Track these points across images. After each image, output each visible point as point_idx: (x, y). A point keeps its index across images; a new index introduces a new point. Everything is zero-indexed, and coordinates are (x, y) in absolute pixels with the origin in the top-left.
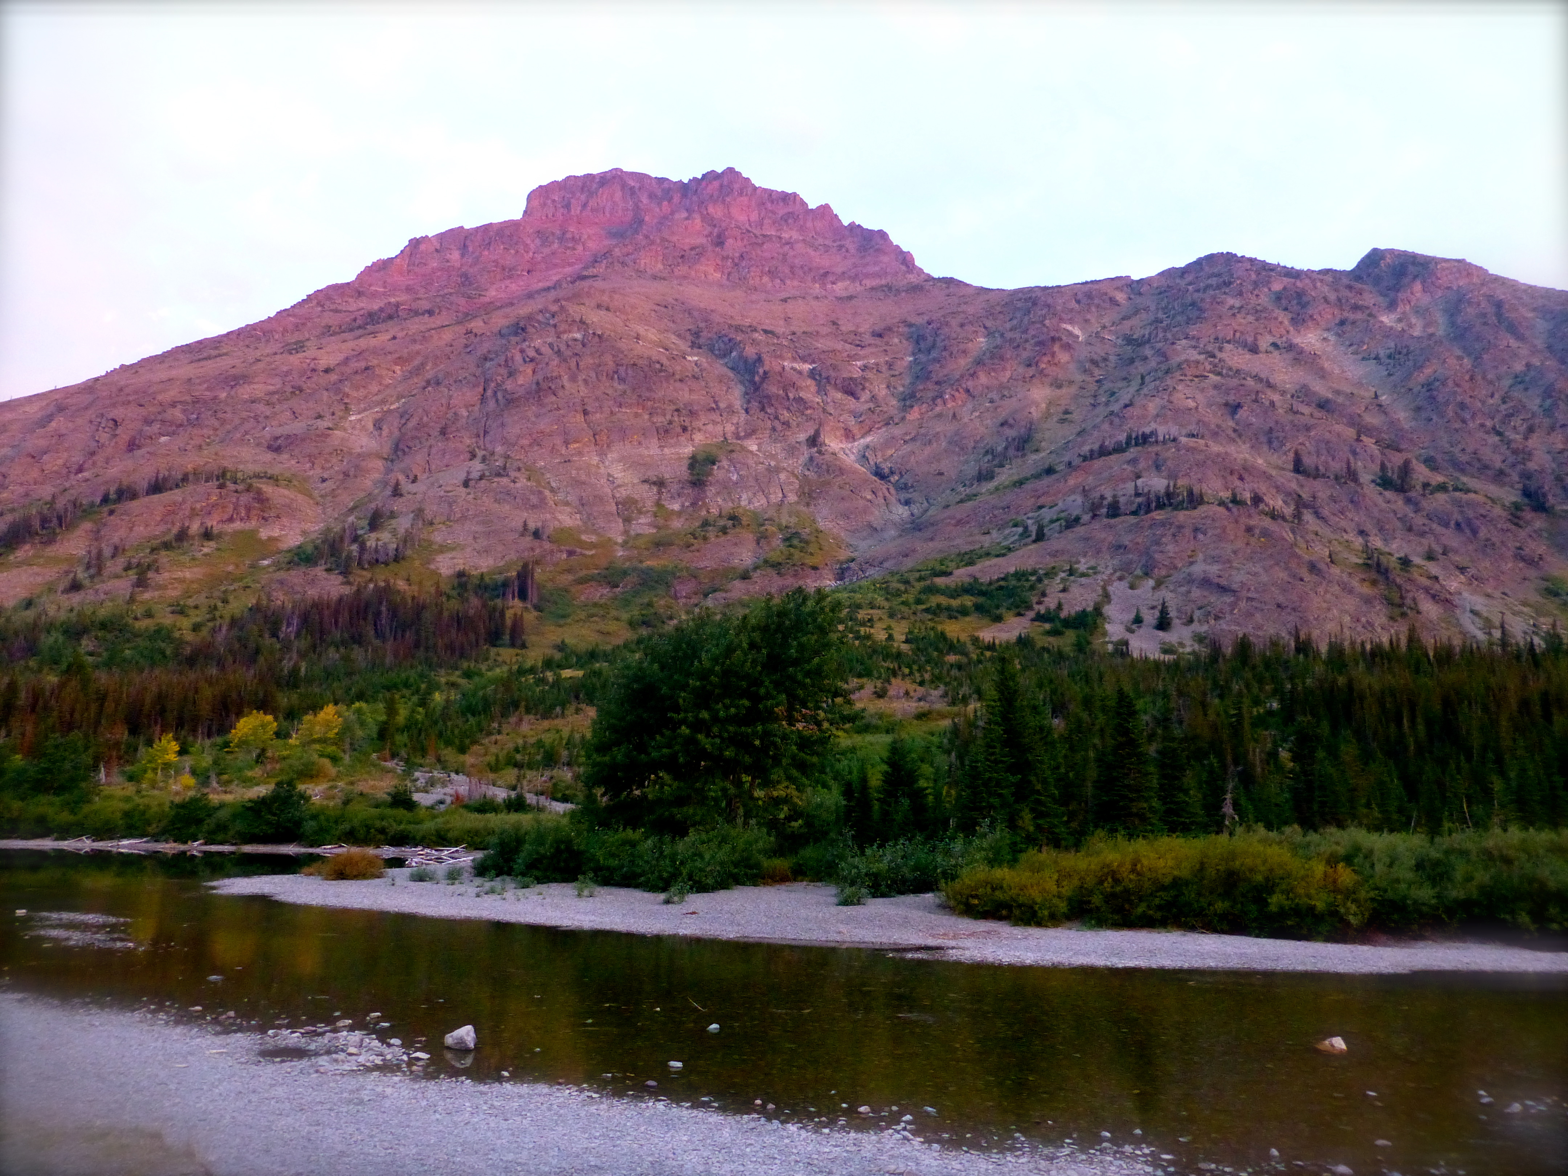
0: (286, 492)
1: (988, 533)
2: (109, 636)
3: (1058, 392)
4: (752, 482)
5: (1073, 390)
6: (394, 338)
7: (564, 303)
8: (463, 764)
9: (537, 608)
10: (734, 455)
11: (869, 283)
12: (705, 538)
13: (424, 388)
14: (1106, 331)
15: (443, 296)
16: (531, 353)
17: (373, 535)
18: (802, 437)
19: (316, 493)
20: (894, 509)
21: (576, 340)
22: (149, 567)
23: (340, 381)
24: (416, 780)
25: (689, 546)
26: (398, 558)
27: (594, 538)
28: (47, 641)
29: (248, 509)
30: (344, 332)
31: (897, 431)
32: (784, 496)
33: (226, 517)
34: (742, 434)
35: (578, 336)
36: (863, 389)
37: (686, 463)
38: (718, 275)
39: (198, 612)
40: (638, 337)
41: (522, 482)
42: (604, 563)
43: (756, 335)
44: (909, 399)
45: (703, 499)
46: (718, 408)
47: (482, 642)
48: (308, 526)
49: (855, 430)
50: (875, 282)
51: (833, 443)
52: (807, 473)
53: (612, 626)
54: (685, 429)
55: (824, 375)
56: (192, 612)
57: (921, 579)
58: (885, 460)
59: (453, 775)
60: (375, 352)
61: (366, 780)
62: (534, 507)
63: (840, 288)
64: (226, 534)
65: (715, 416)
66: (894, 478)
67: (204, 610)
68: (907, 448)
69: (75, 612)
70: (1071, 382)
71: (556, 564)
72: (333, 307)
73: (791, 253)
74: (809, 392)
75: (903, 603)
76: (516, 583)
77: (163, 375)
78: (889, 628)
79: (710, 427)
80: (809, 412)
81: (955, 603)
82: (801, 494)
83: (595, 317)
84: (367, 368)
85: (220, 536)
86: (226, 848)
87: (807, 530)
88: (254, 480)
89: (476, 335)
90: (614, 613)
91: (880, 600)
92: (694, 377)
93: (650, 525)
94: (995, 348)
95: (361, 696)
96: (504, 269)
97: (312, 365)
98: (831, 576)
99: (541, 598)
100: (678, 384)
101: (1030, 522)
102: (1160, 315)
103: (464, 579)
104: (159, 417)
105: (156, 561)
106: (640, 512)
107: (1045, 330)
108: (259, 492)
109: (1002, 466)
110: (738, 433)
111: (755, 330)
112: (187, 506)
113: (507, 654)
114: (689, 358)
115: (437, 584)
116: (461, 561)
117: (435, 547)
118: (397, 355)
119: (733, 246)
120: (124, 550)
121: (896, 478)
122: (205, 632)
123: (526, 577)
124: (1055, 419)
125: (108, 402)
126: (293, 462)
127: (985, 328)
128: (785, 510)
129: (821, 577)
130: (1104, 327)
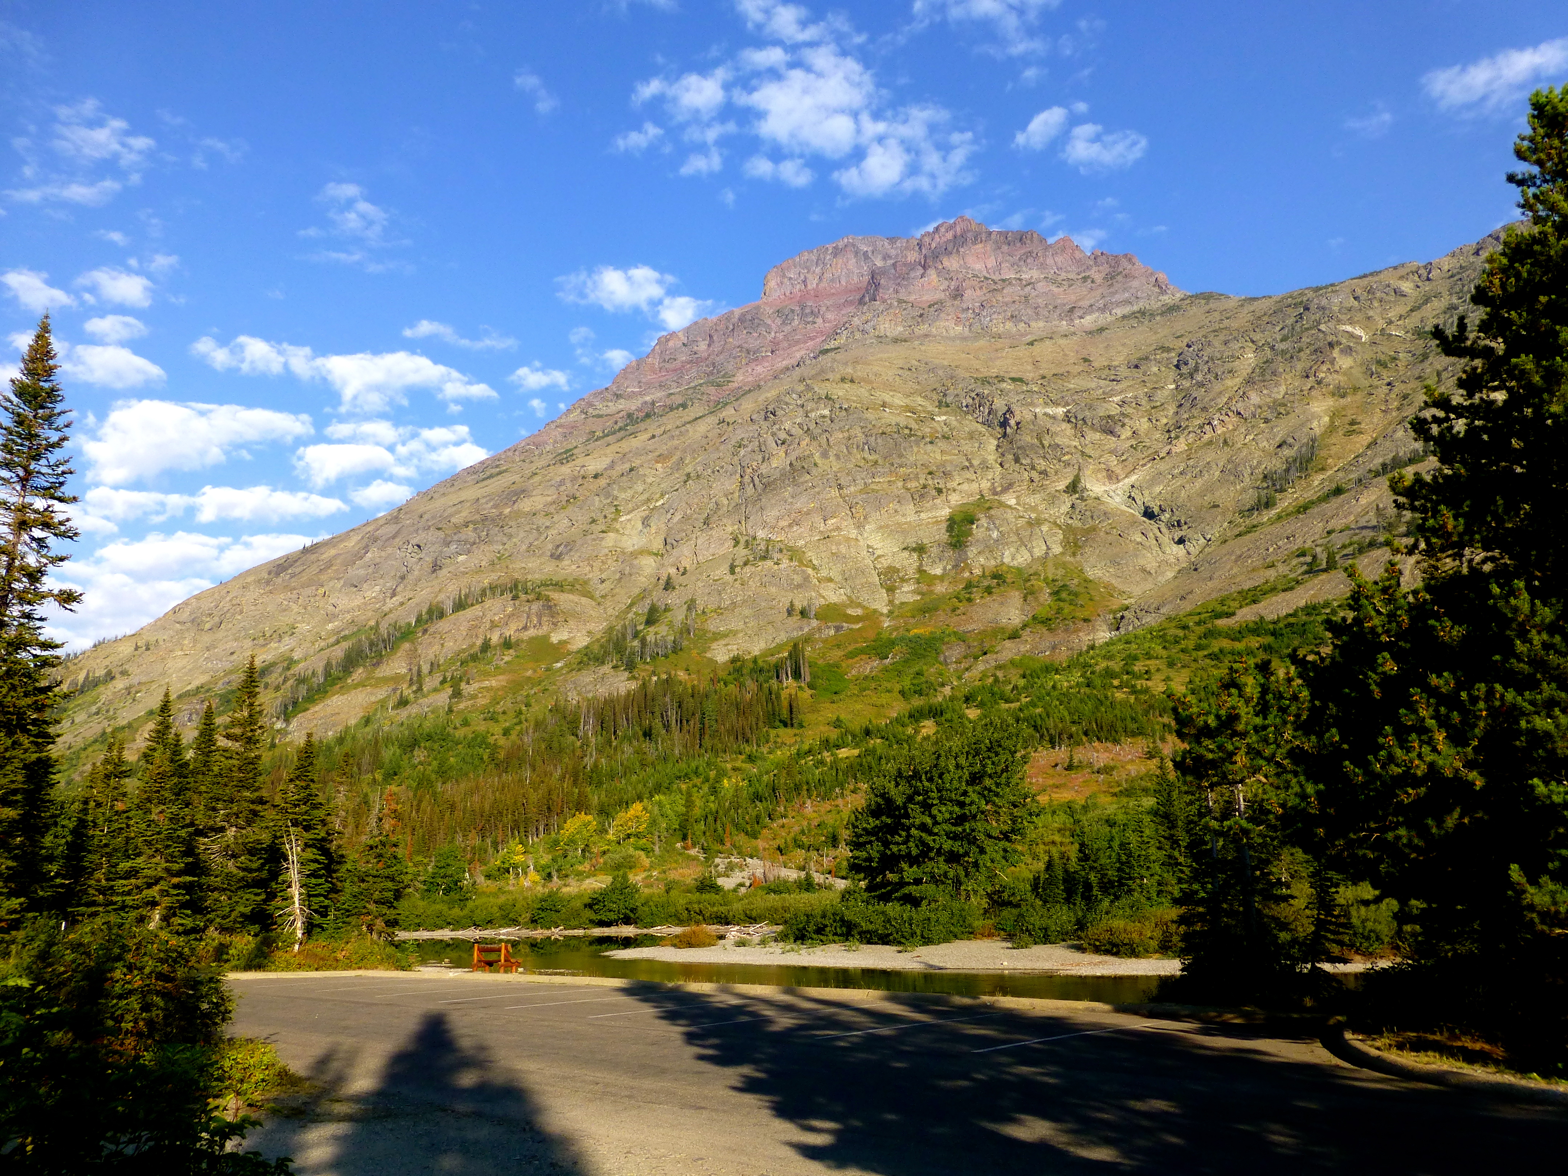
0: (571, 597)
1: (1273, 566)
2: (436, 746)
3: (1342, 401)
4: (1014, 538)
5: (1359, 396)
6: (654, 437)
7: (809, 382)
8: (756, 849)
9: (811, 686)
10: (992, 512)
11: (1119, 312)
12: (969, 600)
13: (685, 482)
14: (1392, 327)
15: (695, 388)
16: (783, 435)
17: (652, 629)
18: (1062, 485)
19: (597, 594)
20: (1168, 551)
21: (824, 417)
22: (461, 679)
23: (609, 485)
24: (717, 866)
25: (954, 610)
26: (676, 649)
27: (859, 612)
28: (388, 754)
29: (540, 616)
30: (607, 435)
31: (1162, 466)
32: (1048, 548)
33: (521, 626)
34: (999, 489)
35: (826, 412)
36: (1123, 425)
37: (944, 525)
38: (959, 329)
39: (505, 717)
40: (884, 405)
41: (785, 564)
42: (871, 635)
43: (1004, 385)
44: (1173, 431)
45: (965, 561)
46: (972, 465)
47: (761, 724)
48: (591, 626)
49: (1118, 470)
50: (1127, 310)
51: (1095, 486)
52: (1070, 521)
53: (884, 699)
54: (940, 491)
55: (1080, 417)
56: (501, 718)
57: (1198, 624)
58: (1154, 498)
59: (748, 860)
60: (638, 453)
61: (675, 869)
62: (799, 586)
63: (1089, 321)
64: (522, 641)
65: (970, 475)
66: (1166, 516)
67: (512, 714)
68: (1179, 482)
69: (405, 726)
70: (1356, 389)
71: (825, 641)
72: (595, 413)
73: (1034, 293)
74: (1065, 435)
75: (1183, 651)
76: (788, 663)
77: (453, 499)
78: (1168, 679)
79: (965, 487)
80: (1066, 458)
81: (1240, 646)
82: (1066, 543)
83: (839, 391)
84: (631, 470)
85: (518, 643)
86: (580, 932)
87: (1076, 581)
88: (542, 588)
89: (728, 424)
90: (885, 684)
91: (1158, 649)
92: (944, 437)
93: (914, 592)
94: (1265, 363)
95: (658, 788)
96: (748, 352)
97: (582, 472)
98: (1105, 627)
99: (814, 676)
100: (929, 447)
101: (1319, 550)
102: (1455, 300)
103: (739, 664)
104: (456, 538)
105: (466, 672)
106: (903, 580)
107: (1321, 335)
108: (548, 599)
109: (1282, 490)
110: (994, 488)
111: (1003, 380)
112: (488, 617)
113: (786, 735)
114: (937, 418)
115: (714, 671)
116: (735, 647)
117: (710, 635)
118: (657, 454)
119: (972, 296)
120: (439, 666)
121: (1167, 516)
122: (513, 737)
123: (797, 656)
124: (1341, 433)
125: (412, 529)
126: (574, 567)
127: (1253, 342)
128: (1050, 564)
129: (1094, 630)
130: (1390, 322)
